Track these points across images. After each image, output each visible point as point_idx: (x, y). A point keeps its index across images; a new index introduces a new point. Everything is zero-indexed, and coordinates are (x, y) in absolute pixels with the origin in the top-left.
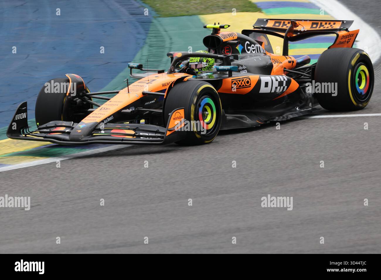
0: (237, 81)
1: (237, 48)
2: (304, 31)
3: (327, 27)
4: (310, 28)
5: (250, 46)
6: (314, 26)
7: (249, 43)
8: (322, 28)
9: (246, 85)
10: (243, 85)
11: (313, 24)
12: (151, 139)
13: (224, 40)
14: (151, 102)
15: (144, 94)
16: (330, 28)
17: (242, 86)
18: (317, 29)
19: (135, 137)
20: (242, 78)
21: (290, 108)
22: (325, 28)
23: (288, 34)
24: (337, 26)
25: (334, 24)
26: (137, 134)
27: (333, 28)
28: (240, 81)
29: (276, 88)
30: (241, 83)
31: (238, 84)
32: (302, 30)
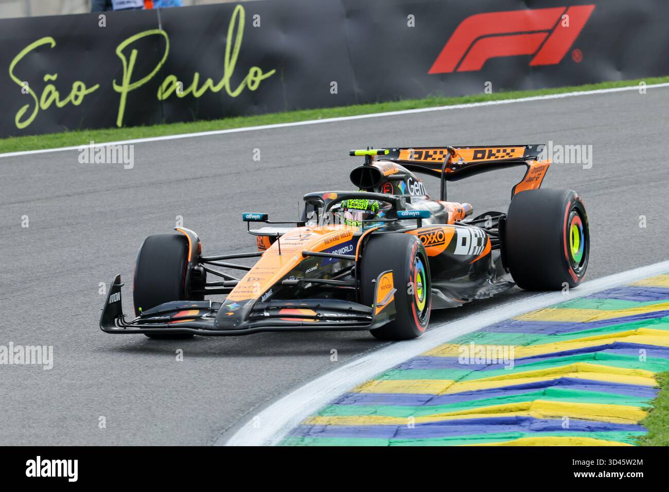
0: (425, 235)
1: (400, 186)
2: (464, 165)
3: (501, 156)
4: (473, 159)
5: (413, 184)
6: (479, 155)
7: (411, 180)
8: (493, 159)
9: (438, 242)
10: (434, 241)
11: (476, 153)
12: (342, 322)
13: (385, 173)
14: (312, 269)
15: (304, 255)
16: (507, 157)
17: (434, 243)
18: (485, 160)
19: (318, 320)
20: (433, 230)
21: (480, 281)
22: (499, 159)
23: (447, 169)
24: (519, 153)
25: (513, 151)
26: (320, 315)
27: (513, 157)
28: (429, 235)
29: (475, 247)
30: (432, 238)
31: (428, 239)
32: (460, 163)
